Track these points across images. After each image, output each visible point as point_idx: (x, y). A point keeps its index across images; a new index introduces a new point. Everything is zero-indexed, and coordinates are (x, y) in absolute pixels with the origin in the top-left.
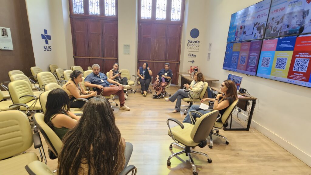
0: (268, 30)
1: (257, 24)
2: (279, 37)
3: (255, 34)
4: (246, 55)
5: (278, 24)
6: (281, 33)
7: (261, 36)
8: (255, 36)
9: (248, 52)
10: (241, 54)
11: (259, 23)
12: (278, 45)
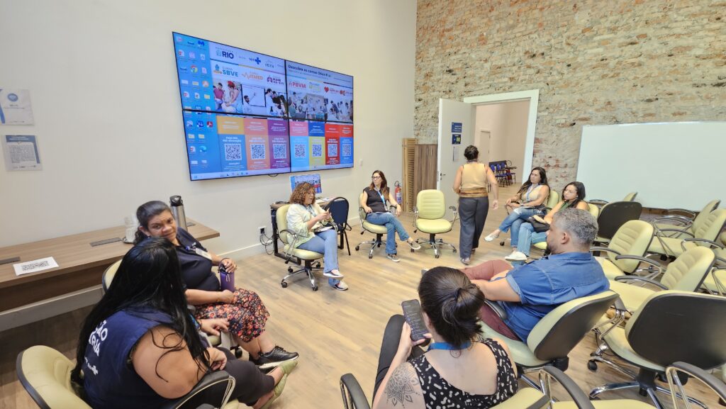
0: (292, 106)
1: (269, 90)
2: (309, 120)
3: (272, 107)
4: (264, 141)
5: (302, 103)
6: (308, 115)
7: (284, 114)
8: (272, 110)
9: (267, 137)
10: (251, 141)
11: (274, 92)
12: (310, 130)
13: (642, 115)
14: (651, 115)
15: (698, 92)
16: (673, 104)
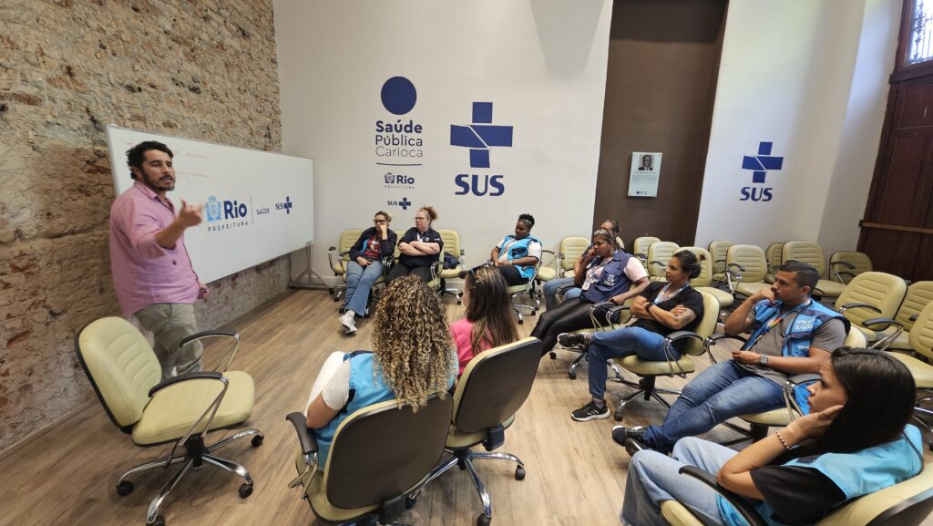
13: (128, 116)
14: (138, 118)
15: (179, 95)
16: (161, 106)
